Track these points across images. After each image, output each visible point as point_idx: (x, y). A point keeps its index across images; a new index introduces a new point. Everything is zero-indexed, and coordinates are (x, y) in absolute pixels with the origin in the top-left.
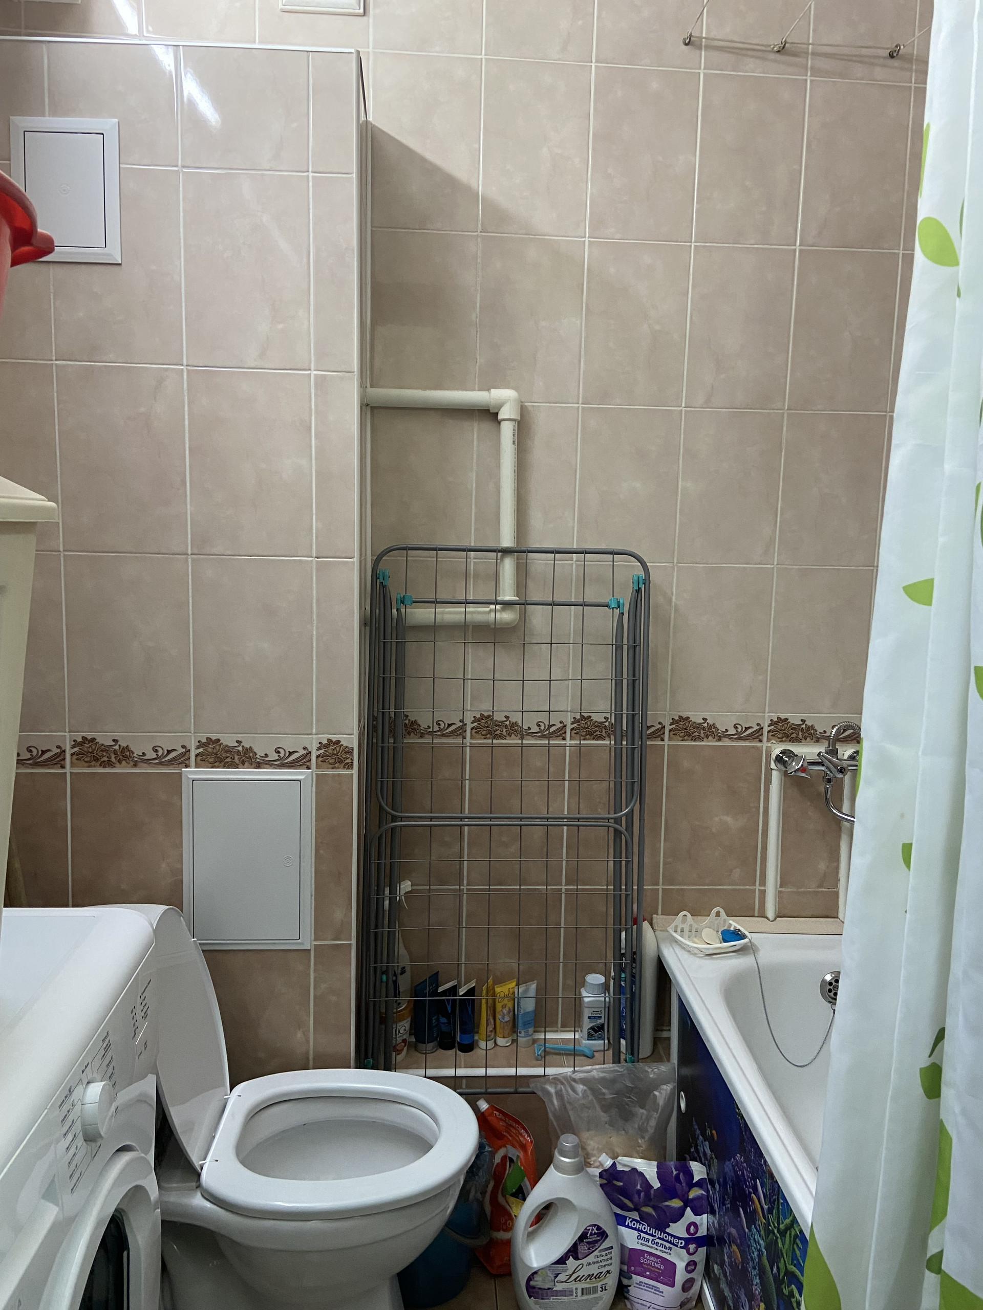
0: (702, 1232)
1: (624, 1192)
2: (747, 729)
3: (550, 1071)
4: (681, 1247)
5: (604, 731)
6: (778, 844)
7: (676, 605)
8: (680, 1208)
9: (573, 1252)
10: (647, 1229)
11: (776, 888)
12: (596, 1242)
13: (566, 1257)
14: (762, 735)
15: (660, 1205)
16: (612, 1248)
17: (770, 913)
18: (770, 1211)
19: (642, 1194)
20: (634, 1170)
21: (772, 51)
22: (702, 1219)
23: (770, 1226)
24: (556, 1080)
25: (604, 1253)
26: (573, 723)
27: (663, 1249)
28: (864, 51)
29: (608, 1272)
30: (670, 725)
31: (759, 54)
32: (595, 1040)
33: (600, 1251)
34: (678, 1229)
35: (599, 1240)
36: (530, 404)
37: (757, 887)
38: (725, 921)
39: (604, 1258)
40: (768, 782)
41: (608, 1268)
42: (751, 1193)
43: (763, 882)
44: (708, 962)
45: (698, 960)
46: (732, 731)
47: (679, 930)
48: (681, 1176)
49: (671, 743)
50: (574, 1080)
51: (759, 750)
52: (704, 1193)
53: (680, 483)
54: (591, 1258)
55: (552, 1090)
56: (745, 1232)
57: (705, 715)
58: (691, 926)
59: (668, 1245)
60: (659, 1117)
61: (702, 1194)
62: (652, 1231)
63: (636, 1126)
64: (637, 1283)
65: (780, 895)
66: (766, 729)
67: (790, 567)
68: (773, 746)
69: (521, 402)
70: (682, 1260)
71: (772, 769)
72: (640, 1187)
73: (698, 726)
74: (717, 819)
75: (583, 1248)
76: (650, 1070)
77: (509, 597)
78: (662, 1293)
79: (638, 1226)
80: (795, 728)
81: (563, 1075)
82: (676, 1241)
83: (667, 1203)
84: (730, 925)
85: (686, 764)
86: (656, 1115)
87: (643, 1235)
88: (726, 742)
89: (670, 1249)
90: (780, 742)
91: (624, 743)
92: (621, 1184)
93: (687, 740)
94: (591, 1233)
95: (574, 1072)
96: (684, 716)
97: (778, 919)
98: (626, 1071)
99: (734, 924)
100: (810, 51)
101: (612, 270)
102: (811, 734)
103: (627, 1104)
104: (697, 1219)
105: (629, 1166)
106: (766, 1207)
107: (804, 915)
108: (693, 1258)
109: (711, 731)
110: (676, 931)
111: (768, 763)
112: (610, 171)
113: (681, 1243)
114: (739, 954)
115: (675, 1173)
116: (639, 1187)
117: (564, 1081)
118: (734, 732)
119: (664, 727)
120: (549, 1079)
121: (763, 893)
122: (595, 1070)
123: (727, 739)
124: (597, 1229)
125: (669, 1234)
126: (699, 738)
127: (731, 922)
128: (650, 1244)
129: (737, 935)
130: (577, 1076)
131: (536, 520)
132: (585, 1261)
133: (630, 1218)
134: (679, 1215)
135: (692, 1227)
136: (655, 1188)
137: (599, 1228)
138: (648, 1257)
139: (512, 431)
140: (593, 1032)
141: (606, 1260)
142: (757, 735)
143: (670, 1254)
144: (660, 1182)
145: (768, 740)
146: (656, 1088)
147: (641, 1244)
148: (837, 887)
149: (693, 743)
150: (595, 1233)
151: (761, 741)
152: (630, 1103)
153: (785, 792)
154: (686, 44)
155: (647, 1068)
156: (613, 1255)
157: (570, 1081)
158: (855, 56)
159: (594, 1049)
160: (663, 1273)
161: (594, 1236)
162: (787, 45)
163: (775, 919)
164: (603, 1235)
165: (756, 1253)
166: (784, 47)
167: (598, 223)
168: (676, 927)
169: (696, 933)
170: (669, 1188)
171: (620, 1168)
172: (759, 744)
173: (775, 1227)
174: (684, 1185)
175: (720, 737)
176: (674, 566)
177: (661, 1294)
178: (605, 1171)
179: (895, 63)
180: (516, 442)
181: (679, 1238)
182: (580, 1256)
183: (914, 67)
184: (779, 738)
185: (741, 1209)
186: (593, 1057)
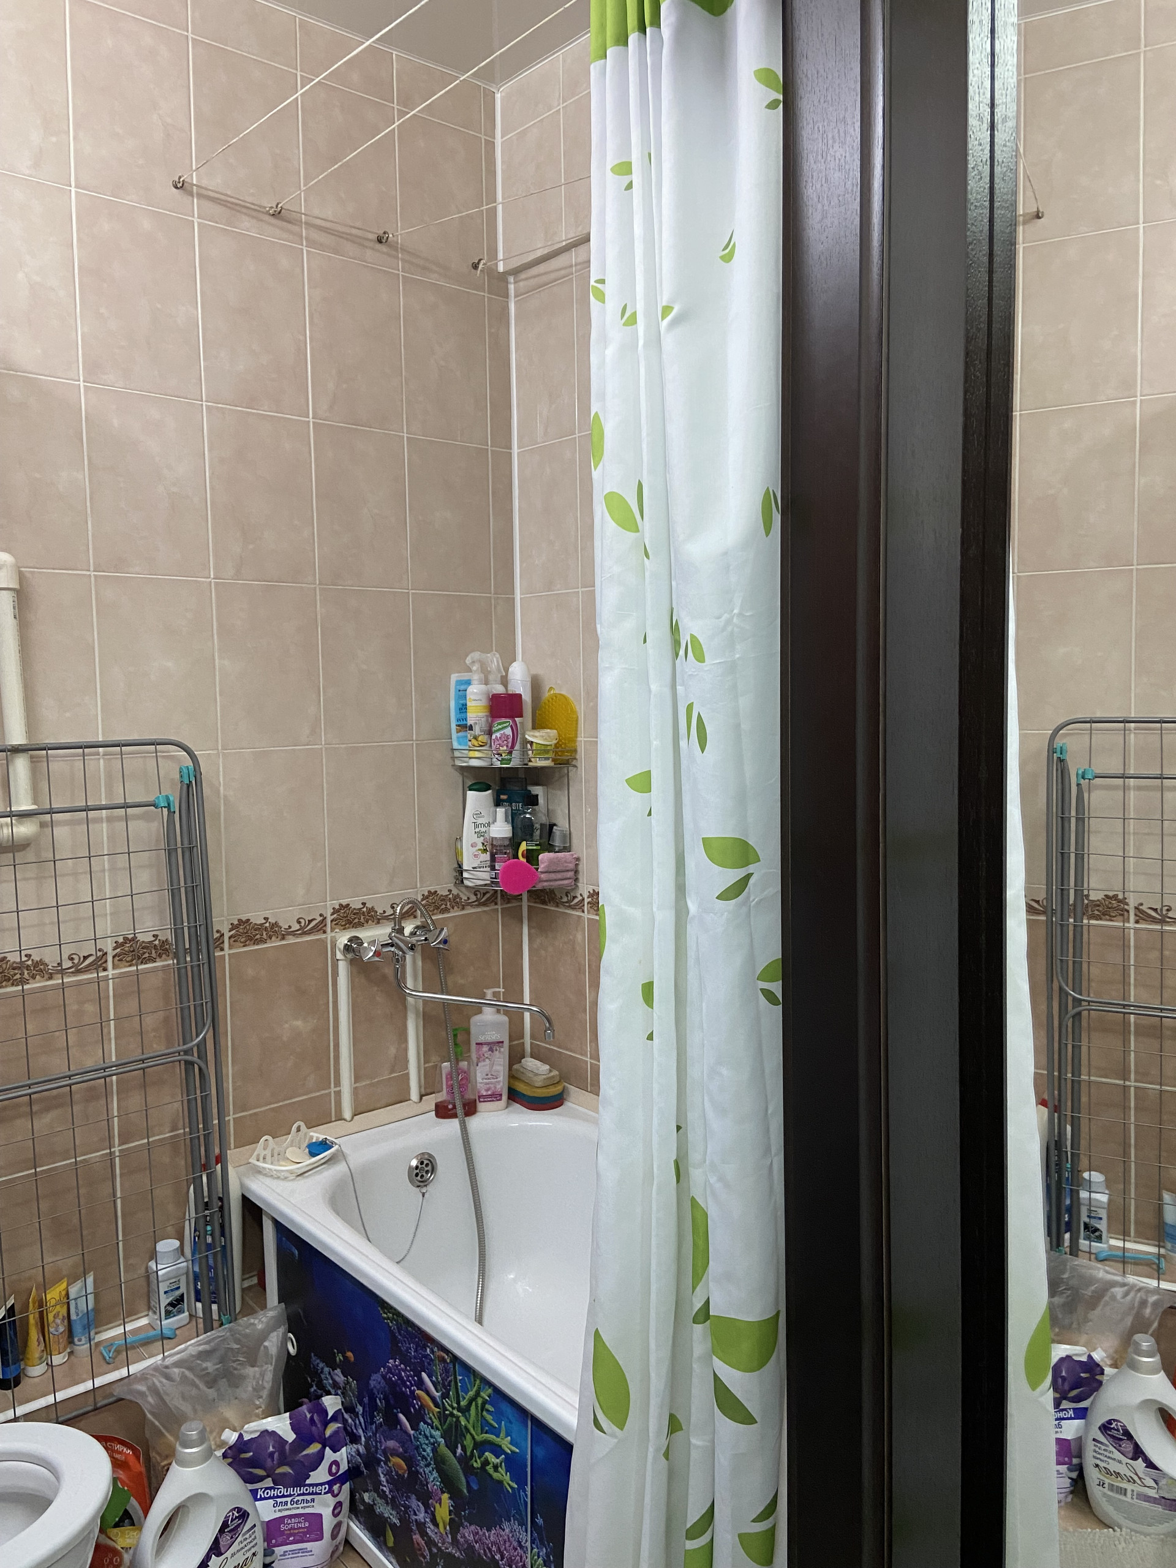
0: (344, 1467)
1: (254, 1463)
2: (310, 922)
3: (134, 1368)
4: (325, 1493)
5: (153, 951)
6: (349, 1038)
7: (225, 796)
8: (319, 1451)
9: (216, 1549)
10: (283, 1491)
11: (351, 1085)
12: (239, 1526)
13: (207, 1558)
14: (325, 925)
15: (297, 1458)
16: (255, 1525)
17: (347, 1114)
18: (445, 1396)
19: (276, 1456)
20: (265, 1433)
21: (268, 213)
22: (342, 1454)
23: (447, 1410)
24: (142, 1377)
25: (247, 1536)
26: (115, 949)
27: (305, 1504)
28: (354, 231)
29: (254, 1554)
30: (230, 931)
31: (254, 214)
32: (174, 1316)
33: (244, 1535)
34: (320, 1475)
35: (241, 1523)
36: (28, 569)
37: (333, 1089)
38: (306, 1134)
39: (248, 1541)
40: (335, 974)
41: (253, 1550)
42: (414, 1391)
43: (338, 1083)
44: (302, 1183)
45: (290, 1184)
46: (296, 927)
47: (261, 1159)
48: (316, 1417)
49: (232, 952)
50: (167, 1367)
51: (323, 942)
52: (340, 1425)
53: (217, 661)
54: (235, 1547)
55: (142, 1388)
56: (409, 1436)
57: (267, 914)
58: (273, 1150)
59: (309, 1498)
60: (275, 1369)
61: (338, 1428)
62: (290, 1491)
63: (250, 1389)
64: (281, 1556)
65: (355, 1092)
66: (329, 919)
67: (337, 746)
68: (337, 936)
69: (19, 567)
70: (327, 1505)
71: (338, 960)
72: (273, 1447)
73: (260, 928)
74: (287, 1026)
75: (224, 1541)
76: (256, 1322)
77: (26, 806)
78: (311, 1551)
79: (272, 1493)
80: (358, 913)
81: (152, 1366)
82: (318, 1489)
83: (305, 1453)
84: (312, 1137)
85: (250, 972)
86: (271, 1368)
87: (279, 1500)
88: (291, 940)
89: (313, 1500)
90: (344, 929)
91: (188, 959)
92: (251, 1454)
93: (249, 945)
94: (232, 1518)
95: (164, 1358)
96: (244, 919)
97: (356, 1117)
98: (228, 1334)
99: (317, 1135)
100: (303, 220)
101: (116, 422)
102: (372, 916)
103: (236, 1369)
104: (336, 1456)
105: (256, 1431)
106: (437, 1395)
107: (379, 1106)
108: (338, 1499)
109: (273, 930)
110: (258, 1160)
111: (334, 954)
112: (102, 310)
113: (325, 1488)
114: (330, 1165)
115: (309, 1416)
116: (271, 1449)
117: (154, 1373)
118: (298, 927)
119: (223, 934)
120: (137, 1376)
121: (338, 1094)
122: (191, 1346)
123: (290, 937)
124: (237, 1513)
125: (310, 1485)
126: (262, 941)
127: (312, 1134)
128: (289, 1506)
129: (324, 1145)
130: (168, 1362)
131: (48, 710)
132: (228, 1554)
133: (261, 1489)
134: (320, 1457)
135: (334, 1466)
136: (290, 1441)
137: (239, 1509)
138: (289, 1521)
139: (12, 603)
140: (170, 1308)
141: (251, 1542)
142: (321, 927)
143: (313, 1506)
144: (295, 1433)
145: (332, 930)
146: (265, 1338)
147: (279, 1511)
148: (407, 1068)
149: (256, 947)
150: (236, 1517)
151: (325, 932)
152: (239, 1367)
153: (353, 982)
154: (176, 187)
155: (252, 1321)
156: (257, 1534)
157: (162, 1371)
158: (347, 234)
159: (175, 1327)
160: (309, 1530)
161: (235, 1521)
162: (283, 211)
163: (353, 1118)
164: (243, 1515)
165: (429, 1450)
166: (280, 212)
167: (93, 368)
168: (258, 1155)
169: (280, 1156)
170: (304, 1437)
171: (246, 1437)
172: (323, 936)
173: (453, 1408)
174: (319, 1426)
175: (283, 935)
176: (218, 753)
177: (310, 1553)
178: (230, 1448)
179: (382, 248)
180: (17, 617)
181: (321, 1484)
182: (223, 1552)
183: (400, 255)
184: (342, 926)
185: (401, 1416)
186: (176, 1335)
